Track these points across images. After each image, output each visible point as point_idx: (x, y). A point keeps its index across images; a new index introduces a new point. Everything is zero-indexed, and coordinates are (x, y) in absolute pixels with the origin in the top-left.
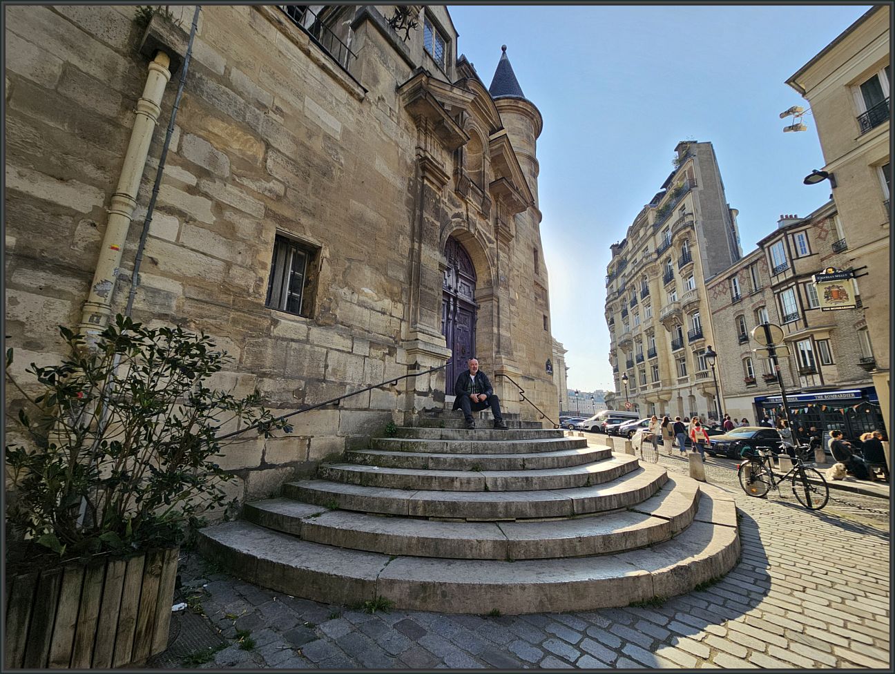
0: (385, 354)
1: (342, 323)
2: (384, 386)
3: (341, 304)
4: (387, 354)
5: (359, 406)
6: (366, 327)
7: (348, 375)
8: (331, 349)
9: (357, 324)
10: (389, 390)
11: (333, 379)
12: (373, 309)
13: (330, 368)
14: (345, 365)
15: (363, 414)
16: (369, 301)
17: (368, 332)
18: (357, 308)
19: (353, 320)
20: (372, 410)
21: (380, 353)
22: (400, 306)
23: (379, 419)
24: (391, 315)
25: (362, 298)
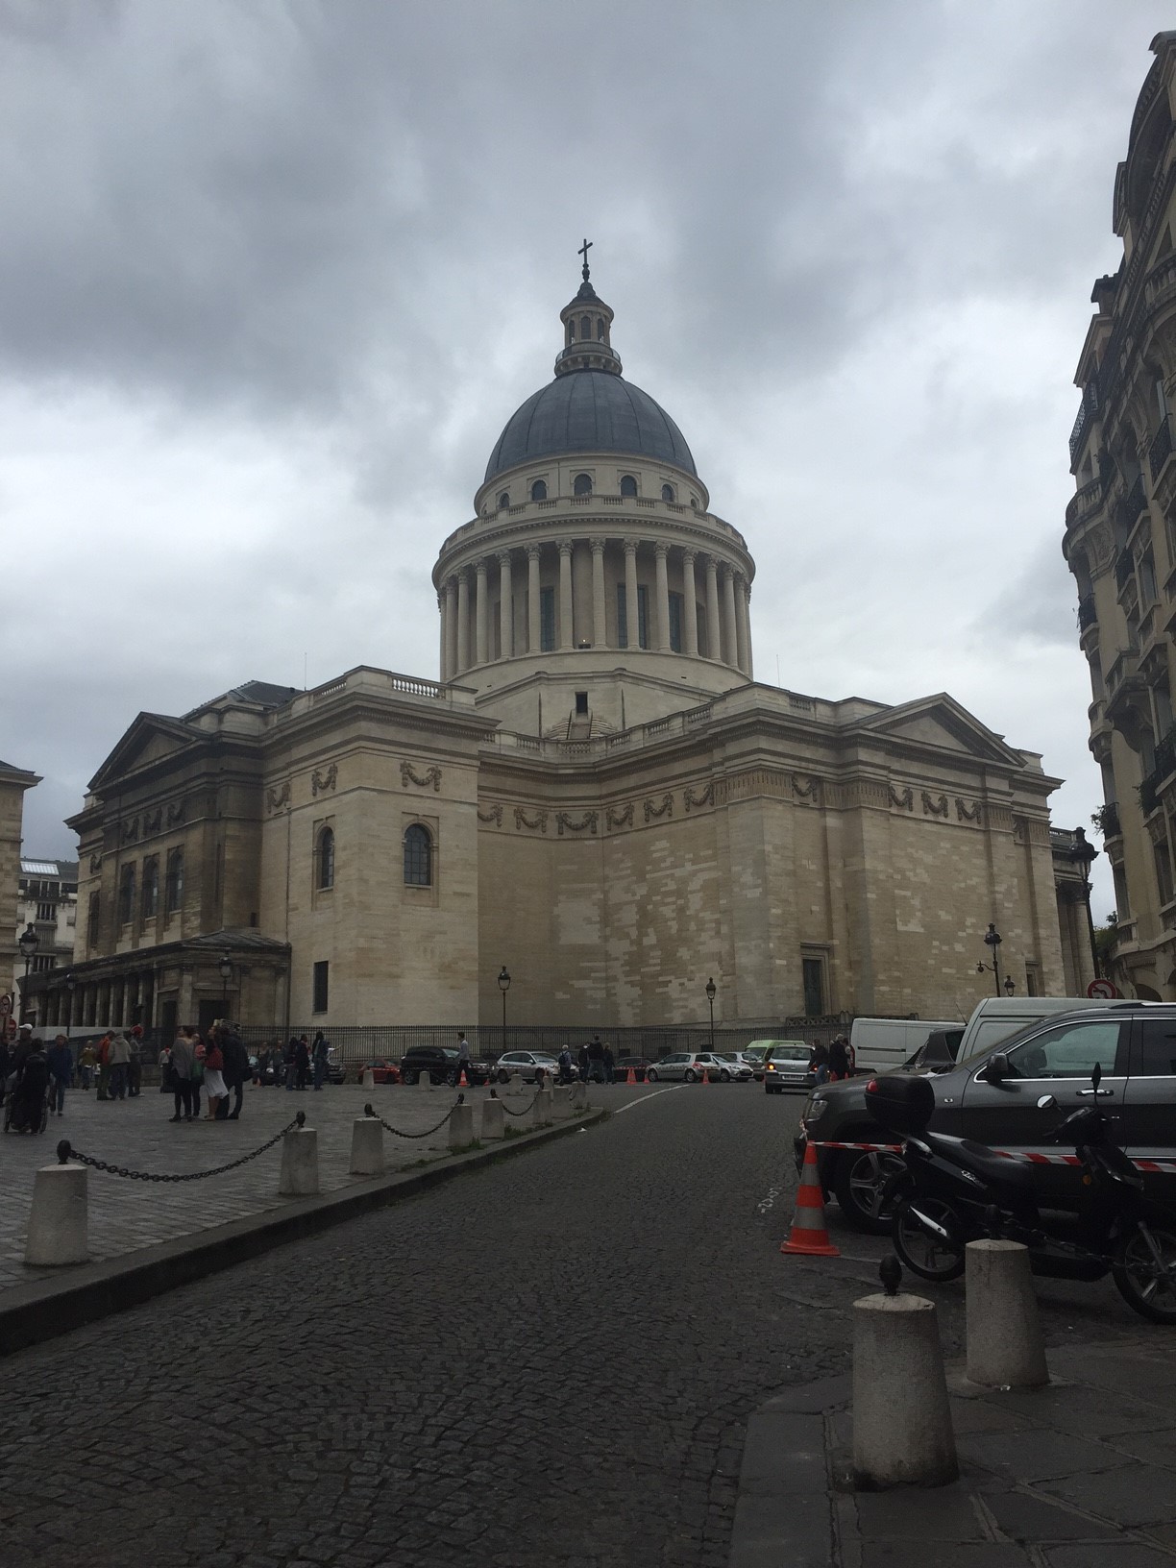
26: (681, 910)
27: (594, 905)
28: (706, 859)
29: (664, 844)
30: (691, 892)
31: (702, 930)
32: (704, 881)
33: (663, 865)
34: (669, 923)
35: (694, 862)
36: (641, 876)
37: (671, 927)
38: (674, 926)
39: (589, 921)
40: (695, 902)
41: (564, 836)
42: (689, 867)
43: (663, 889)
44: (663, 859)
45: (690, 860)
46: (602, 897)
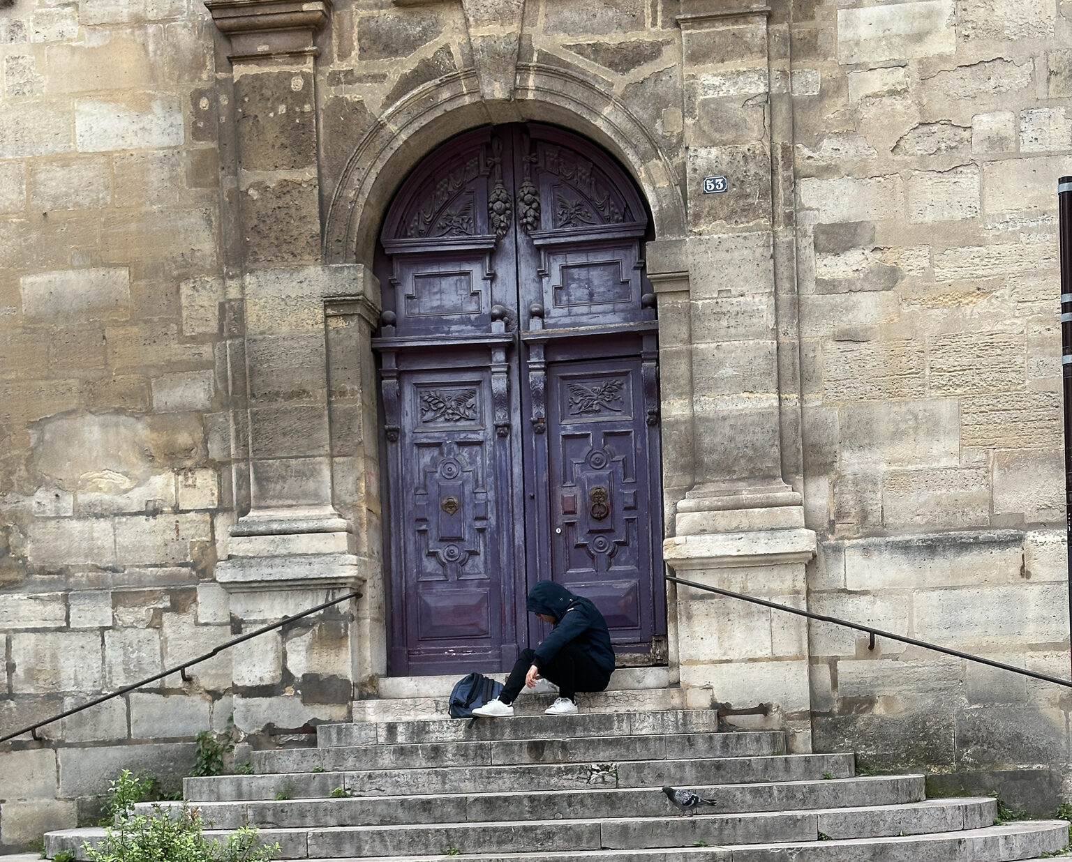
0: (158, 613)
3: (35, 531)
4: (166, 610)
5: (101, 735)
6: (107, 560)
7: (63, 676)
8: (16, 631)
9: (81, 561)
10: (181, 691)
11: (32, 691)
12: (120, 513)
13: (20, 671)
14: (54, 657)
15: (114, 753)
16: (107, 497)
17: (114, 570)
18: (76, 526)
19: (69, 554)
20: (139, 742)
21: (144, 612)
23: (162, 758)
24: (177, 510)
25: (83, 498)
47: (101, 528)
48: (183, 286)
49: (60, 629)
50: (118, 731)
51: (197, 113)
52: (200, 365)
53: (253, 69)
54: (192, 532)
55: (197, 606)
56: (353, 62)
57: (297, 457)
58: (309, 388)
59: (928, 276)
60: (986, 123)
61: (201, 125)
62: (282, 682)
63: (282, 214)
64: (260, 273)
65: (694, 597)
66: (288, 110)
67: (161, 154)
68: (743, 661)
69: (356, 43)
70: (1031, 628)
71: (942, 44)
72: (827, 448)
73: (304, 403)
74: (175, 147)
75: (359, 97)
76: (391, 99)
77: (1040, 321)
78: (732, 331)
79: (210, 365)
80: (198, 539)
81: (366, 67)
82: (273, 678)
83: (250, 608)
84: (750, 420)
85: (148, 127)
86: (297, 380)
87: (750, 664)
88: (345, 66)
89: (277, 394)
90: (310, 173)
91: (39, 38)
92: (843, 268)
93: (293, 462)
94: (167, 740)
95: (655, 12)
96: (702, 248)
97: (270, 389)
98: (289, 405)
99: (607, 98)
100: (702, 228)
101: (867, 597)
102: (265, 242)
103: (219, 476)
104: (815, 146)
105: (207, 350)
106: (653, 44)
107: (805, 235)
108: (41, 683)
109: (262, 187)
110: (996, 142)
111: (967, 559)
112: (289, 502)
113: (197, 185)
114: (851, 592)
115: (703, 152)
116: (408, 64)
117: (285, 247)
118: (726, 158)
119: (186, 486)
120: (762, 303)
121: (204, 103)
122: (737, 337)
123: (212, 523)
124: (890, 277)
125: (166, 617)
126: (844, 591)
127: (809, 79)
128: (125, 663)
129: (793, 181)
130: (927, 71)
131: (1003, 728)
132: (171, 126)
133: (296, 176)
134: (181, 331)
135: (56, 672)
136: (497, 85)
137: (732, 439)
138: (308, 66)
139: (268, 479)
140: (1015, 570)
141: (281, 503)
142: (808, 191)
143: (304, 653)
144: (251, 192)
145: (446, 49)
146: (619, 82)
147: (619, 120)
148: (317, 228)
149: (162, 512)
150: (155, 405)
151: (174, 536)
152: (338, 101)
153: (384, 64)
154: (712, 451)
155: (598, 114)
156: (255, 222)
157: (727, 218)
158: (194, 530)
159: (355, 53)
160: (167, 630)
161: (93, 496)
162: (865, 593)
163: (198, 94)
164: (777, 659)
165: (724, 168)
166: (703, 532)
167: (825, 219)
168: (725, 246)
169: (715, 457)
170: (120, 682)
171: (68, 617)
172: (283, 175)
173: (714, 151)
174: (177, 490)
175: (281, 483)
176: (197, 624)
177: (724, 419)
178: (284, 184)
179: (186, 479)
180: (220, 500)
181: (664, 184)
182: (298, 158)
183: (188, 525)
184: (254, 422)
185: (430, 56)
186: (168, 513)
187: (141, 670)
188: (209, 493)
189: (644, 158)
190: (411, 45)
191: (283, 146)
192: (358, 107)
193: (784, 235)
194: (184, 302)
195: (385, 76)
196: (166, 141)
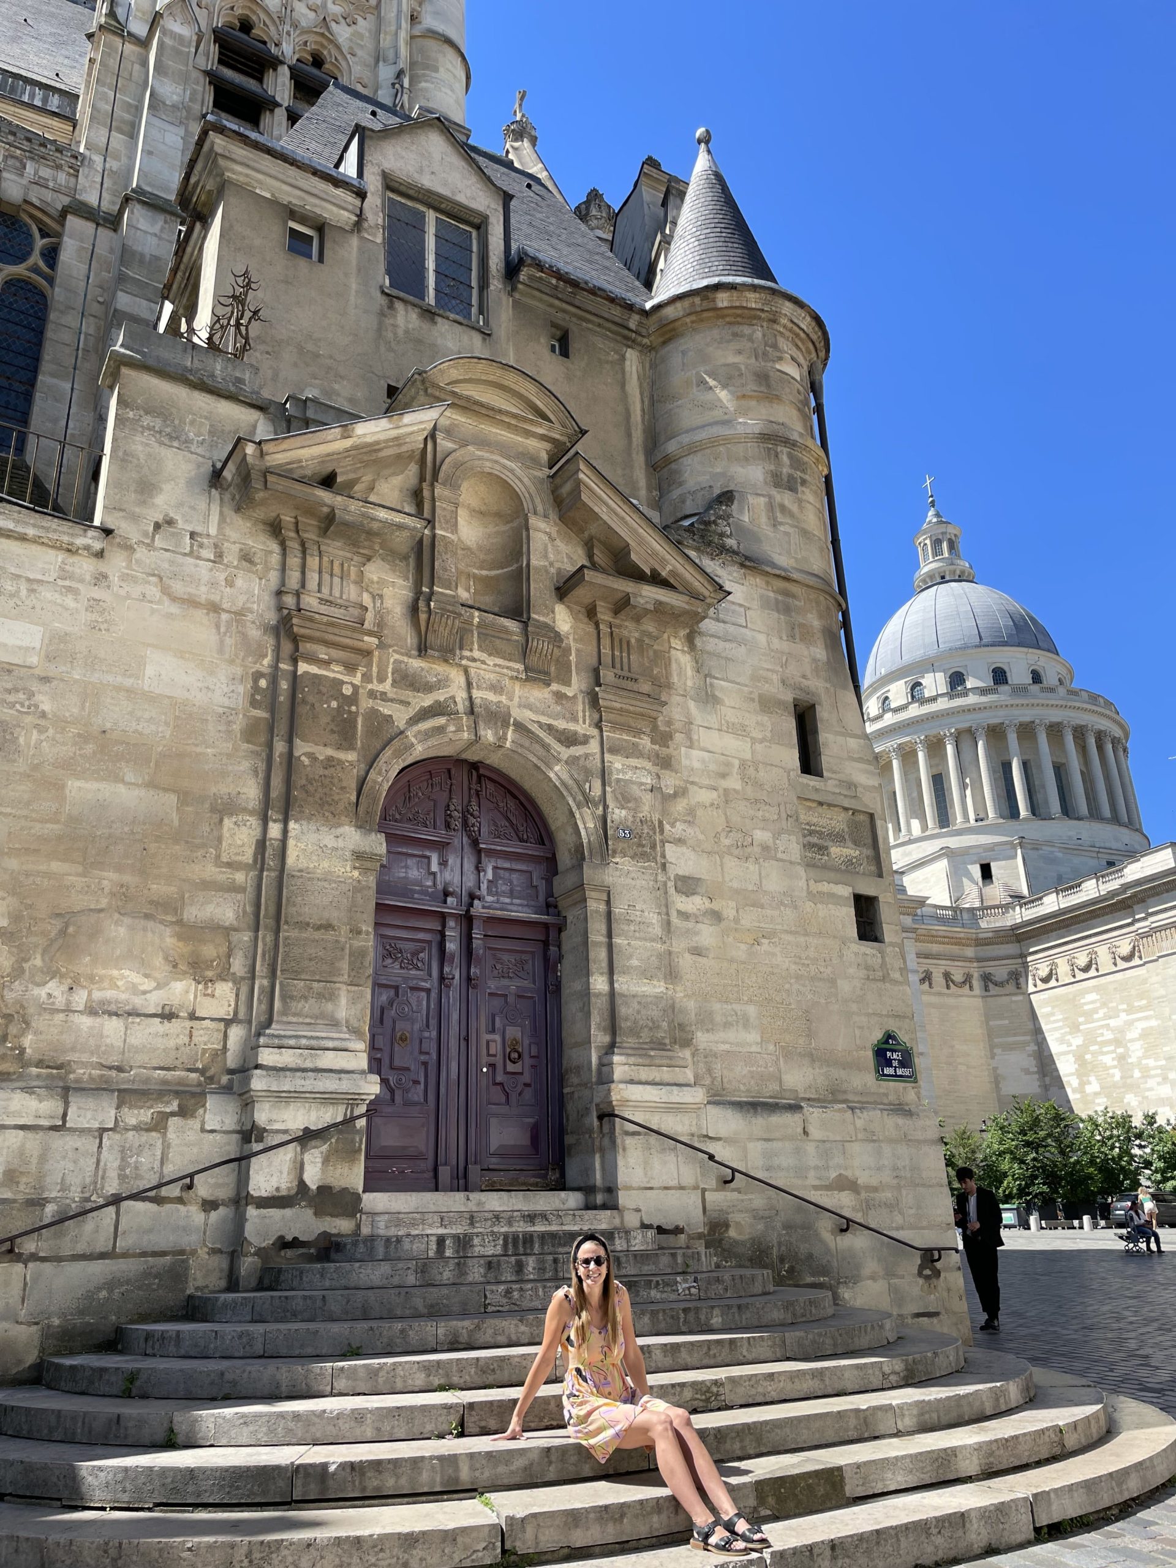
0: (165, 1116)
1: (40, 1064)
2: (164, 1192)
3: (38, 1023)
4: (173, 1114)
5: (81, 1248)
6: (114, 1060)
7: (50, 1179)
9: (85, 1058)
10: (180, 1200)
11: (9, 1196)
12: (135, 1013)
14: (43, 1157)
15: (94, 1269)
16: (123, 997)
17: (120, 1069)
18: (85, 1022)
19: (73, 1049)
20: (125, 1255)
21: (149, 1115)
22: (225, 990)
23: (146, 1274)
24: (193, 1017)
25: (97, 995)
26: (1122, 1058)
27: (1029, 1056)
28: (1141, 1009)
29: (1093, 996)
30: (1132, 1041)
31: (1149, 1077)
32: (1143, 1029)
33: (1096, 1016)
34: (1111, 1071)
35: (1129, 1012)
36: (1075, 1028)
37: (1113, 1076)
38: (1117, 1075)
39: (1027, 1072)
40: (1136, 1050)
41: (992, 993)
42: (1123, 1016)
43: (1099, 1039)
44: (1095, 1011)
45: (1124, 1011)
46: (1036, 1048)
47: (113, 1027)
48: (226, 821)
49: (54, 1128)
50: (102, 1243)
51: (256, 688)
52: (233, 888)
53: (314, 669)
54: (205, 1039)
55: (205, 1112)
56: (387, 686)
57: (319, 981)
58: (335, 923)
59: (737, 920)
60: (761, 836)
61: (258, 697)
62: (297, 1194)
63: (327, 781)
64: (303, 822)
65: (627, 1133)
66: (339, 707)
67: (221, 710)
68: (659, 1188)
69: (390, 675)
70: (812, 1174)
71: (734, 783)
72: (688, 1028)
73: (330, 936)
74: (233, 709)
75: (390, 713)
76: (414, 720)
77: (795, 963)
78: (637, 934)
79: (241, 889)
80: (210, 1046)
81: (396, 693)
82: (289, 1189)
83: (274, 1117)
84: (649, 999)
85: (212, 687)
86: (326, 915)
87: (666, 1191)
88: (380, 688)
89: (308, 924)
90: (351, 756)
91: (122, 592)
92: (691, 906)
93: (315, 985)
94: (155, 1254)
95: (584, 716)
96: (618, 873)
97: (301, 919)
98: (318, 935)
99: (559, 760)
100: (617, 860)
101: (720, 1143)
102: (311, 799)
103: (238, 989)
104: (673, 825)
105: (240, 877)
106: (585, 735)
107: (669, 879)
108: (22, 1187)
109: (311, 756)
110: (765, 848)
111: (776, 1119)
112: (308, 1020)
113: (248, 742)
114: (710, 1138)
115: (617, 811)
116: (427, 701)
117: (326, 807)
118: (631, 819)
119: (205, 995)
120: (654, 918)
121: (263, 683)
122: (640, 939)
123: (225, 1032)
124: (716, 916)
125: (173, 1122)
126: (707, 1136)
127: (670, 783)
128: (122, 1168)
129: (663, 842)
130: (727, 796)
131: (803, 1249)
132: (233, 691)
133: (342, 755)
134: (218, 857)
135: (41, 1176)
136: (489, 732)
137: (638, 1012)
138: (357, 680)
139: (292, 997)
140: (800, 1130)
141: (301, 1020)
142: (671, 852)
143: (320, 1165)
144: (303, 758)
145: (453, 698)
146: (565, 753)
147: (565, 776)
148: (353, 798)
149: (178, 1017)
150: (185, 917)
151: (186, 1040)
152: (373, 713)
153: (407, 694)
154: (626, 1019)
155: (552, 769)
156: (304, 782)
157: (632, 858)
158: (207, 1037)
159: (389, 681)
160: (171, 1135)
161: (109, 994)
162: (719, 1139)
163: (258, 676)
164: (682, 1188)
165: (629, 824)
166: (632, 1082)
167: (680, 873)
168: (633, 875)
169: (629, 1024)
170: (112, 1188)
171: (65, 1115)
172: (330, 752)
173: (624, 812)
174: (196, 997)
175: (303, 1002)
176: (203, 1130)
177: (634, 996)
178: (330, 759)
179: (206, 988)
180: (236, 1013)
181: (591, 825)
182: (344, 743)
183: (202, 1032)
184: (285, 946)
185: (442, 699)
186: (182, 1018)
187: (138, 1177)
188: (227, 1004)
189: (579, 807)
190: (429, 688)
191: (333, 731)
192: (389, 719)
193: (661, 878)
194: (226, 833)
195: (409, 703)
196: (227, 702)
